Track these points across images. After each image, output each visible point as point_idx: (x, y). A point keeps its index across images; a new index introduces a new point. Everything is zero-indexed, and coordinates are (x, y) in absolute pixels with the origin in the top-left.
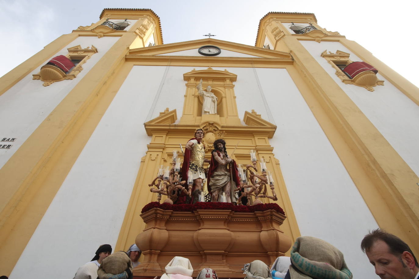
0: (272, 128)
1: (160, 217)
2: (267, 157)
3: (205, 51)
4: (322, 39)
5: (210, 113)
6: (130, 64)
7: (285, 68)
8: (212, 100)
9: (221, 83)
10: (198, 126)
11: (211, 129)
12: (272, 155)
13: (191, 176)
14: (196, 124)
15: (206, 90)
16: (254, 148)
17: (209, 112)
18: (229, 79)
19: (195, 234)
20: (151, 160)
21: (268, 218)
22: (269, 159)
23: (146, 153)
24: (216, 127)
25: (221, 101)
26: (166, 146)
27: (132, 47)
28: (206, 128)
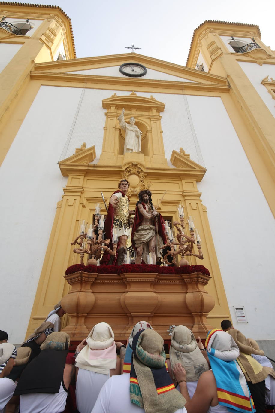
0: (201, 171)
1: (85, 280)
2: (194, 204)
3: (128, 70)
4: (264, 61)
5: (134, 151)
6: (36, 83)
7: (220, 97)
8: (136, 135)
9: (146, 113)
10: (121, 167)
11: (134, 170)
12: (199, 201)
13: (116, 233)
14: (118, 164)
15: (129, 123)
16: (181, 193)
17: (132, 150)
18: (156, 108)
19: (122, 297)
20: (69, 205)
21: (194, 281)
22: (196, 205)
23: (63, 198)
24: (140, 169)
25: (146, 135)
26: (85, 189)
27: (38, 60)
28: (129, 169)
